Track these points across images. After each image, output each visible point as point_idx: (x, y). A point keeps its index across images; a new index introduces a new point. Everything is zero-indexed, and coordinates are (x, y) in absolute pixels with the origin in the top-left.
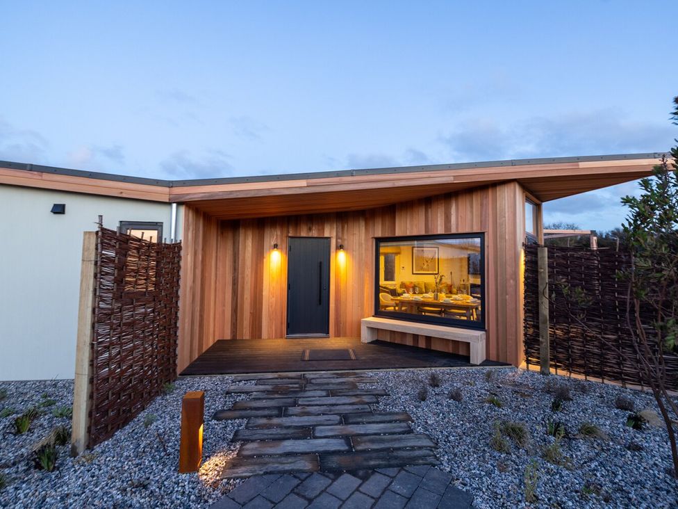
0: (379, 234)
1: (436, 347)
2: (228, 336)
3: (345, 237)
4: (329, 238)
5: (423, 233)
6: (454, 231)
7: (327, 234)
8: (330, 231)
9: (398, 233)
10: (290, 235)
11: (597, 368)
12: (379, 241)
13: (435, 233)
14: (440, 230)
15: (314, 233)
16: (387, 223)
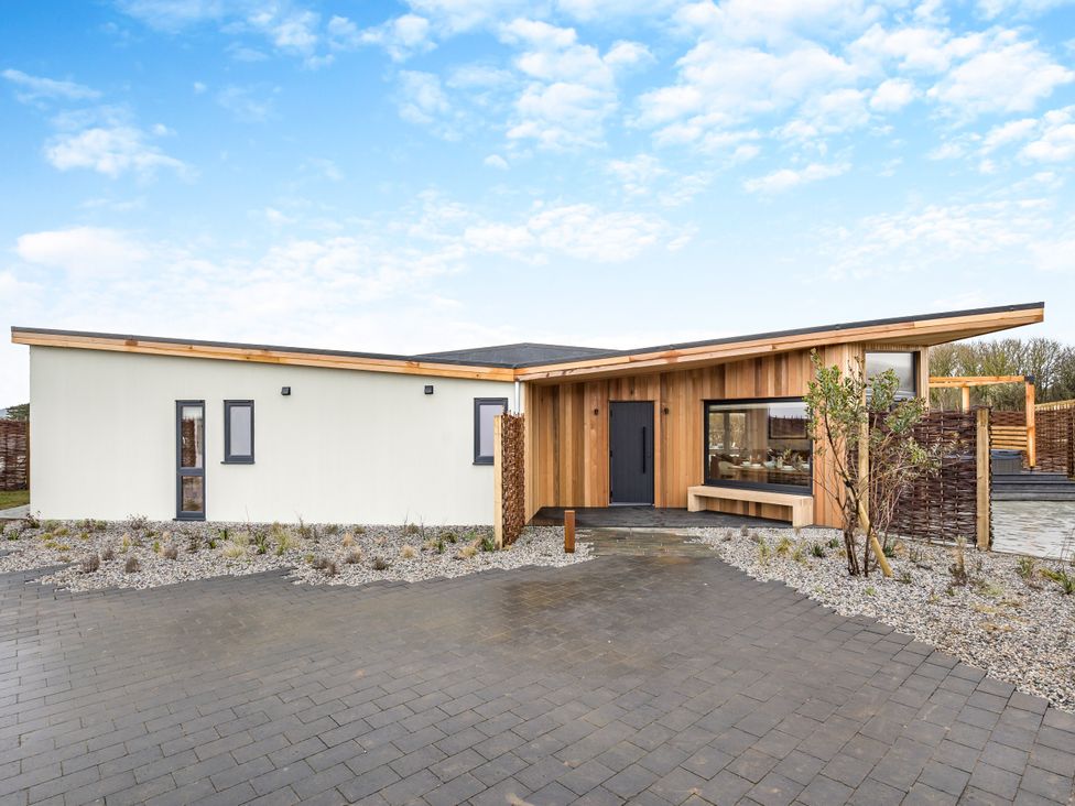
0: (708, 397)
1: (766, 514)
2: (551, 504)
3: (671, 400)
4: (652, 402)
5: (753, 396)
6: (784, 395)
7: (650, 398)
8: (653, 394)
9: (728, 396)
10: (611, 399)
11: (908, 528)
12: (707, 403)
13: (766, 396)
14: (771, 394)
15: (637, 397)
16: (717, 385)
